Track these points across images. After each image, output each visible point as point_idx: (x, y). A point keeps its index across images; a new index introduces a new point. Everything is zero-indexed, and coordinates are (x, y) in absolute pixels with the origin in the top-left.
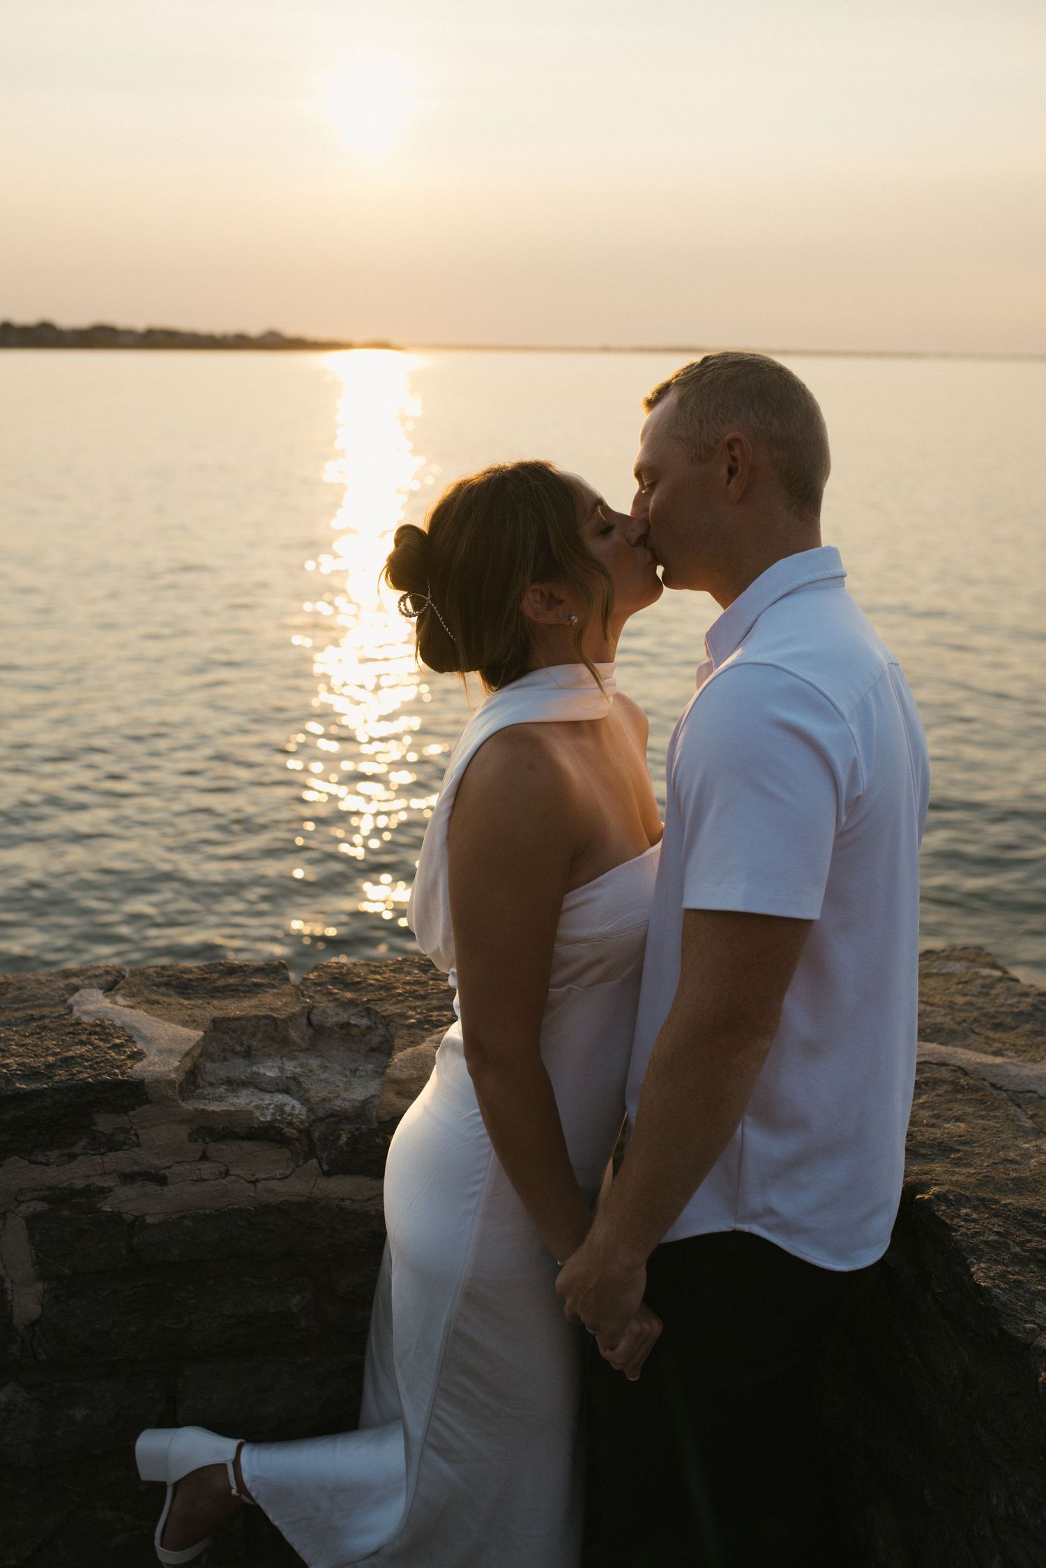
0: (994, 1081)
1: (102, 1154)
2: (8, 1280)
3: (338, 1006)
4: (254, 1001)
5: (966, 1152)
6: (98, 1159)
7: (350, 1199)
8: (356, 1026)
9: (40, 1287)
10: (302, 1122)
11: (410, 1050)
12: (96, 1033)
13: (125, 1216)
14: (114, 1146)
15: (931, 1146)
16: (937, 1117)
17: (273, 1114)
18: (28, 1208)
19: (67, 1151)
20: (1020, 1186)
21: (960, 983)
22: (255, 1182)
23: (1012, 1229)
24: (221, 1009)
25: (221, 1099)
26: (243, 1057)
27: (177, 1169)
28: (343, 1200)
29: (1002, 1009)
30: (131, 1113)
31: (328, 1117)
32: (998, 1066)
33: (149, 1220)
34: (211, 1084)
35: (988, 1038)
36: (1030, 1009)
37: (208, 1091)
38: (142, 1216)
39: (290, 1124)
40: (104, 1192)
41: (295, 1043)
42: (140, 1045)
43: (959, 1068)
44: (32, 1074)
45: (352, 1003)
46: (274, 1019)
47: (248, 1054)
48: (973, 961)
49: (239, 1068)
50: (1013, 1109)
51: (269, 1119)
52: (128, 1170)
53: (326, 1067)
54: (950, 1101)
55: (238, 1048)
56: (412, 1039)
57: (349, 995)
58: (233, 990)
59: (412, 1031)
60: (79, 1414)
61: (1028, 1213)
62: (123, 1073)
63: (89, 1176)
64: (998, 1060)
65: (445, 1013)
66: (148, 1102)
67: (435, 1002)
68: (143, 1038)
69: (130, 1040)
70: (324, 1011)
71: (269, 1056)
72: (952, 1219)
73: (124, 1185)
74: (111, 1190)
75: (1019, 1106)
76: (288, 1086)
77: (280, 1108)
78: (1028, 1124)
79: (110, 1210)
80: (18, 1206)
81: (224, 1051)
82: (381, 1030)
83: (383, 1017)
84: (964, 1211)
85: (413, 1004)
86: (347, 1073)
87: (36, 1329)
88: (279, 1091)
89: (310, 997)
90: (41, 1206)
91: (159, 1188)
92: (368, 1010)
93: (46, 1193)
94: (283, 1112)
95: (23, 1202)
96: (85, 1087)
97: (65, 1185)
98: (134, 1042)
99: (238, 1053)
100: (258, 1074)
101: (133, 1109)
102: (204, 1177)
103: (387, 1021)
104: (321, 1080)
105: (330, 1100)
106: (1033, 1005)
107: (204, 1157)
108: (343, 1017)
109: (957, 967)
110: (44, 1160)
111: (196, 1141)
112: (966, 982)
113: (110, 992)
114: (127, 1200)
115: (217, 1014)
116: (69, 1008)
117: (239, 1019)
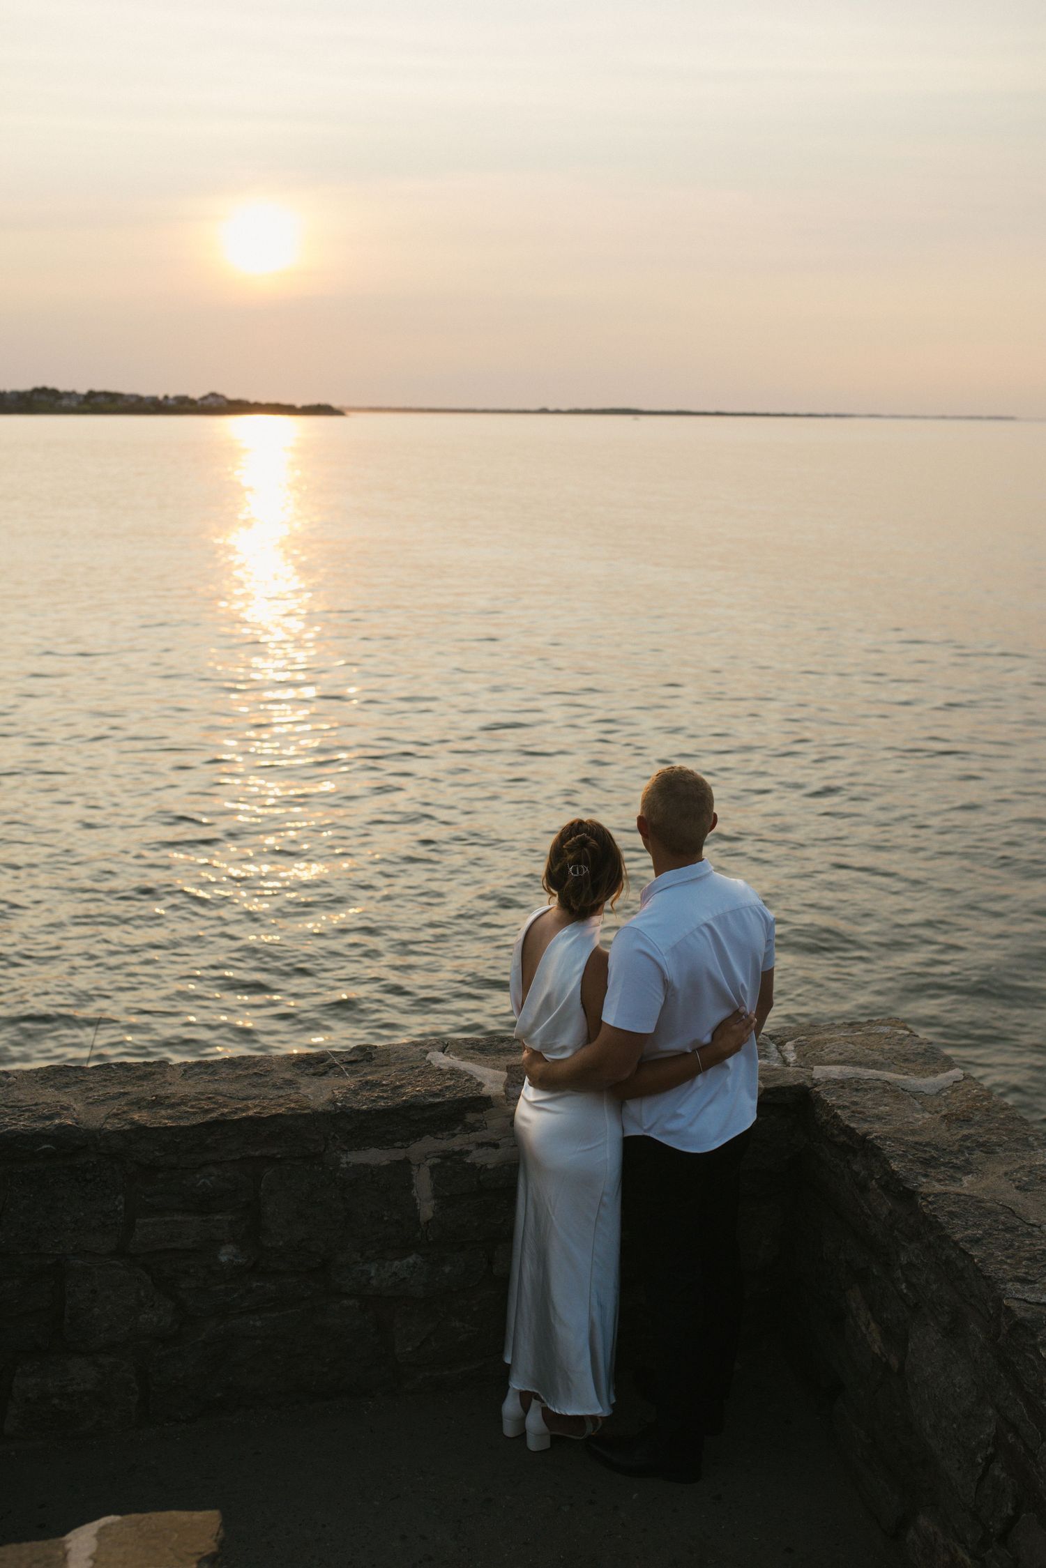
0: (903, 1087)
1: (469, 1134)
2: (418, 1199)
5: (889, 1119)
6: (466, 1136)
9: (433, 1202)
12: (453, 1074)
13: (477, 1165)
14: (474, 1130)
15: (873, 1117)
16: (876, 1104)
18: (431, 1161)
19: (451, 1132)
20: (913, 1132)
21: (886, 1038)
23: (910, 1150)
24: (508, 1061)
27: (503, 1140)
29: (909, 1052)
30: (484, 1112)
32: (905, 1080)
33: (489, 1167)
34: (513, 1099)
35: (901, 1066)
36: (923, 1051)
38: (485, 1165)
40: (468, 1152)
42: (479, 1080)
43: (886, 1081)
44: (435, 1095)
48: (894, 1026)
50: (912, 1100)
52: (480, 1142)
54: (882, 1097)
58: (509, 1051)
60: (447, 1269)
61: (916, 1143)
62: (479, 1093)
63: (462, 1145)
64: (906, 1077)
66: (493, 1107)
68: (479, 1076)
69: (472, 1078)
72: (883, 1146)
73: (478, 1149)
74: (471, 1152)
75: (915, 1098)
78: (919, 1107)
79: (470, 1162)
80: (426, 1160)
81: (512, 1082)
84: (888, 1143)
87: (430, 1224)
90: (437, 1161)
91: (494, 1150)
93: (439, 1154)
95: (428, 1158)
96: (462, 1100)
97: (450, 1149)
98: (475, 1078)
101: (485, 1110)
106: (925, 1049)
109: (886, 1030)
110: (440, 1136)
112: (890, 1038)
113: (445, 1053)
114: (479, 1157)
115: (507, 1063)
116: (429, 1061)
117: (519, 1065)
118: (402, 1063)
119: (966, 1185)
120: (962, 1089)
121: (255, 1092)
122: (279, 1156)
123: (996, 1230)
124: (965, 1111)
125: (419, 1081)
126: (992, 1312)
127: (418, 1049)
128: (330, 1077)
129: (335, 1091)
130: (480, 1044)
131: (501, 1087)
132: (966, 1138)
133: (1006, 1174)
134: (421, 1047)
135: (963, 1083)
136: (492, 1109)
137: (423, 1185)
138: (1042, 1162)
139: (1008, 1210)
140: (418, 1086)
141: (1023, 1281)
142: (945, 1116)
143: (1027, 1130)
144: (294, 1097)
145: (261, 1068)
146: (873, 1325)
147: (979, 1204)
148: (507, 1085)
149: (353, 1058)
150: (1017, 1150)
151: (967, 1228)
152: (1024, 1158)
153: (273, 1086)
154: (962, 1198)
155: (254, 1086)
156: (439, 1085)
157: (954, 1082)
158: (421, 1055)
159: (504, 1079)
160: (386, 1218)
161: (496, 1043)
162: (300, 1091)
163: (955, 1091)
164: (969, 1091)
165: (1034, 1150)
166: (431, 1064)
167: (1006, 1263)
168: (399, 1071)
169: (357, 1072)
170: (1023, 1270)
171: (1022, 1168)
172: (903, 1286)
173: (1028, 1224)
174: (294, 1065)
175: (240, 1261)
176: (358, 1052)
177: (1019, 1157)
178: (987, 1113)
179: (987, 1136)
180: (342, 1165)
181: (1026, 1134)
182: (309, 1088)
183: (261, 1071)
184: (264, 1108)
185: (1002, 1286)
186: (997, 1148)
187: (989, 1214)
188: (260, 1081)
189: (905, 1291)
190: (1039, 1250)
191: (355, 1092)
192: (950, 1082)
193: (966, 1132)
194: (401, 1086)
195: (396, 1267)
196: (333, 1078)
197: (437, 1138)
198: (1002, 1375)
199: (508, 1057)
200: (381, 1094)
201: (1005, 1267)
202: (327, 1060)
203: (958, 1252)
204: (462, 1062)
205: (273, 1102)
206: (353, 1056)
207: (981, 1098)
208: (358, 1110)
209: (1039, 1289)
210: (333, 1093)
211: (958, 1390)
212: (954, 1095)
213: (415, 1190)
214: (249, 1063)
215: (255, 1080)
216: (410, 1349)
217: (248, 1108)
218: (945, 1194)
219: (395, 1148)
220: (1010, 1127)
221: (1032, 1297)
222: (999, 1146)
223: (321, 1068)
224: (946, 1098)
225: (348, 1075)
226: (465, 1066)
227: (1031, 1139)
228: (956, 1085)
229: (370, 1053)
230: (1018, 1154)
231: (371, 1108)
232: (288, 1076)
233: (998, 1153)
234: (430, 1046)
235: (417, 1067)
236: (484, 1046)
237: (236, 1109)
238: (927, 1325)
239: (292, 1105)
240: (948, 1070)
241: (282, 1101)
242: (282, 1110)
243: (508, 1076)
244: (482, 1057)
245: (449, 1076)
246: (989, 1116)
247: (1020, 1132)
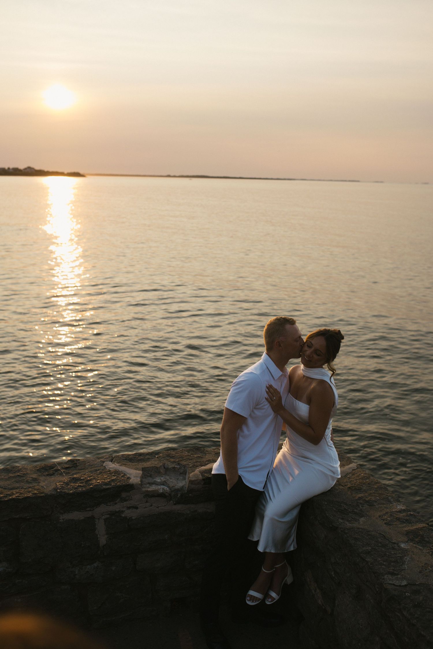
1: (123, 502)
2: (99, 535)
3: (171, 463)
4: (150, 463)
6: (122, 504)
7: (180, 510)
8: (176, 468)
9: (106, 536)
10: (169, 492)
11: (193, 473)
12: (116, 473)
13: (128, 517)
14: (126, 500)
17: (162, 490)
18: (105, 517)
19: (114, 502)
22: (158, 507)
24: (143, 465)
25: (148, 487)
26: (150, 477)
27: (140, 505)
28: (178, 510)
30: (131, 492)
31: (174, 490)
33: (133, 518)
34: (145, 484)
37: (145, 486)
38: (131, 517)
39: (167, 493)
40: (123, 512)
41: (162, 473)
42: (128, 476)
44: (106, 484)
45: (174, 462)
46: (157, 467)
47: (151, 476)
49: (150, 480)
51: (162, 492)
52: (129, 506)
53: (171, 478)
55: (148, 475)
56: (192, 470)
57: (172, 460)
58: (143, 460)
59: (192, 468)
60: (113, 568)
62: (128, 483)
63: (120, 508)
65: (198, 463)
66: (135, 489)
67: (194, 461)
68: (128, 474)
69: (125, 475)
70: (168, 464)
71: (156, 476)
73: (127, 510)
74: (124, 511)
76: (163, 483)
77: (163, 489)
79: (124, 516)
81: (145, 476)
82: (183, 468)
83: (183, 465)
85: (190, 461)
86: (176, 479)
87: (105, 547)
88: (161, 485)
89: (163, 461)
90: (108, 516)
91: (136, 510)
92: (179, 463)
93: (109, 513)
94: (164, 490)
95: (103, 515)
96: (119, 487)
97: (114, 510)
98: (126, 475)
99: (148, 476)
100: (156, 481)
101: (131, 491)
102: (147, 507)
103: (185, 466)
104: (171, 482)
105: (174, 486)
107: (147, 502)
108: (173, 466)
110: (109, 504)
111: (145, 498)
113: (112, 462)
114: (128, 513)
115: (142, 467)
116: (105, 467)
117: (148, 467)
118: (91, 468)
119: (361, 523)
120: (356, 473)
121: (17, 485)
122: (28, 517)
123: (377, 547)
124: (358, 485)
125: (99, 477)
126: (377, 590)
127: (99, 461)
128: (56, 476)
129: (57, 484)
130: (130, 457)
131: (139, 479)
132: (360, 498)
133: (380, 516)
134: (101, 459)
135: (356, 471)
136: (134, 490)
137: (101, 528)
138: (396, 510)
139: (382, 536)
140: (98, 480)
141: (393, 574)
142: (349, 487)
143: (388, 493)
144: (37, 487)
145: (22, 473)
146: (318, 591)
147: (368, 533)
148: (142, 477)
149: (68, 466)
150: (384, 504)
151: (363, 546)
152: (387, 508)
153: (27, 482)
154: (360, 530)
155: (17, 482)
156: (108, 479)
157: (353, 470)
158: (101, 464)
159: (140, 475)
160: (83, 545)
161: (137, 456)
162: (40, 484)
163: (353, 474)
164: (360, 474)
165: (391, 503)
166: (105, 468)
167: (384, 565)
168: (90, 472)
169: (69, 473)
170: (392, 568)
171: (387, 513)
172: (333, 574)
173: (392, 543)
174: (38, 470)
175: (9, 570)
176: (70, 463)
177: (385, 507)
178: (369, 485)
179: (370, 497)
180: (60, 521)
181: (387, 496)
182: (44, 482)
183: (21, 474)
184: (21, 493)
185: (383, 577)
186: (375, 503)
187: (373, 538)
188: (20, 480)
189: (333, 576)
190: (399, 557)
191: (67, 484)
192: (351, 470)
193: (360, 495)
194: (90, 480)
195: (89, 568)
196: (57, 476)
197: (107, 505)
198: (383, 622)
199: (143, 463)
200: (80, 484)
201: (383, 567)
202: (55, 467)
203: (360, 559)
204: (121, 467)
205: (26, 490)
206: (68, 465)
207: (366, 477)
208: (68, 494)
209: (400, 578)
210: (56, 485)
211: (361, 627)
212: (353, 477)
213: (97, 531)
214: (16, 470)
215: (18, 479)
216: (96, 608)
217: (13, 494)
218: (352, 528)
219: (86, 511)
220: (380, 492)
221: (397, 583)
222: (376, 502)
223: (51, 472)
224: (349, 478)
225: (64, 475)
226: (123, 468)
227: (390, 498)
228: (354, 471)
229: (76, 463)
230: (384, 506)
231: (75, 492)
232: (34, 476)
233: (375, 506)
234: (106, 458)
235: (98, 470)
236: (132, 458)
237: (7, 494)
238: (344, 593)
239: (36, 492)
240: (349, 464)
241: (30, 489)
242: (30, 495)
243: (143, 473)
244: (130, 463)
245: (114, 474)
246: (370, 486)
247: (384, 495)
